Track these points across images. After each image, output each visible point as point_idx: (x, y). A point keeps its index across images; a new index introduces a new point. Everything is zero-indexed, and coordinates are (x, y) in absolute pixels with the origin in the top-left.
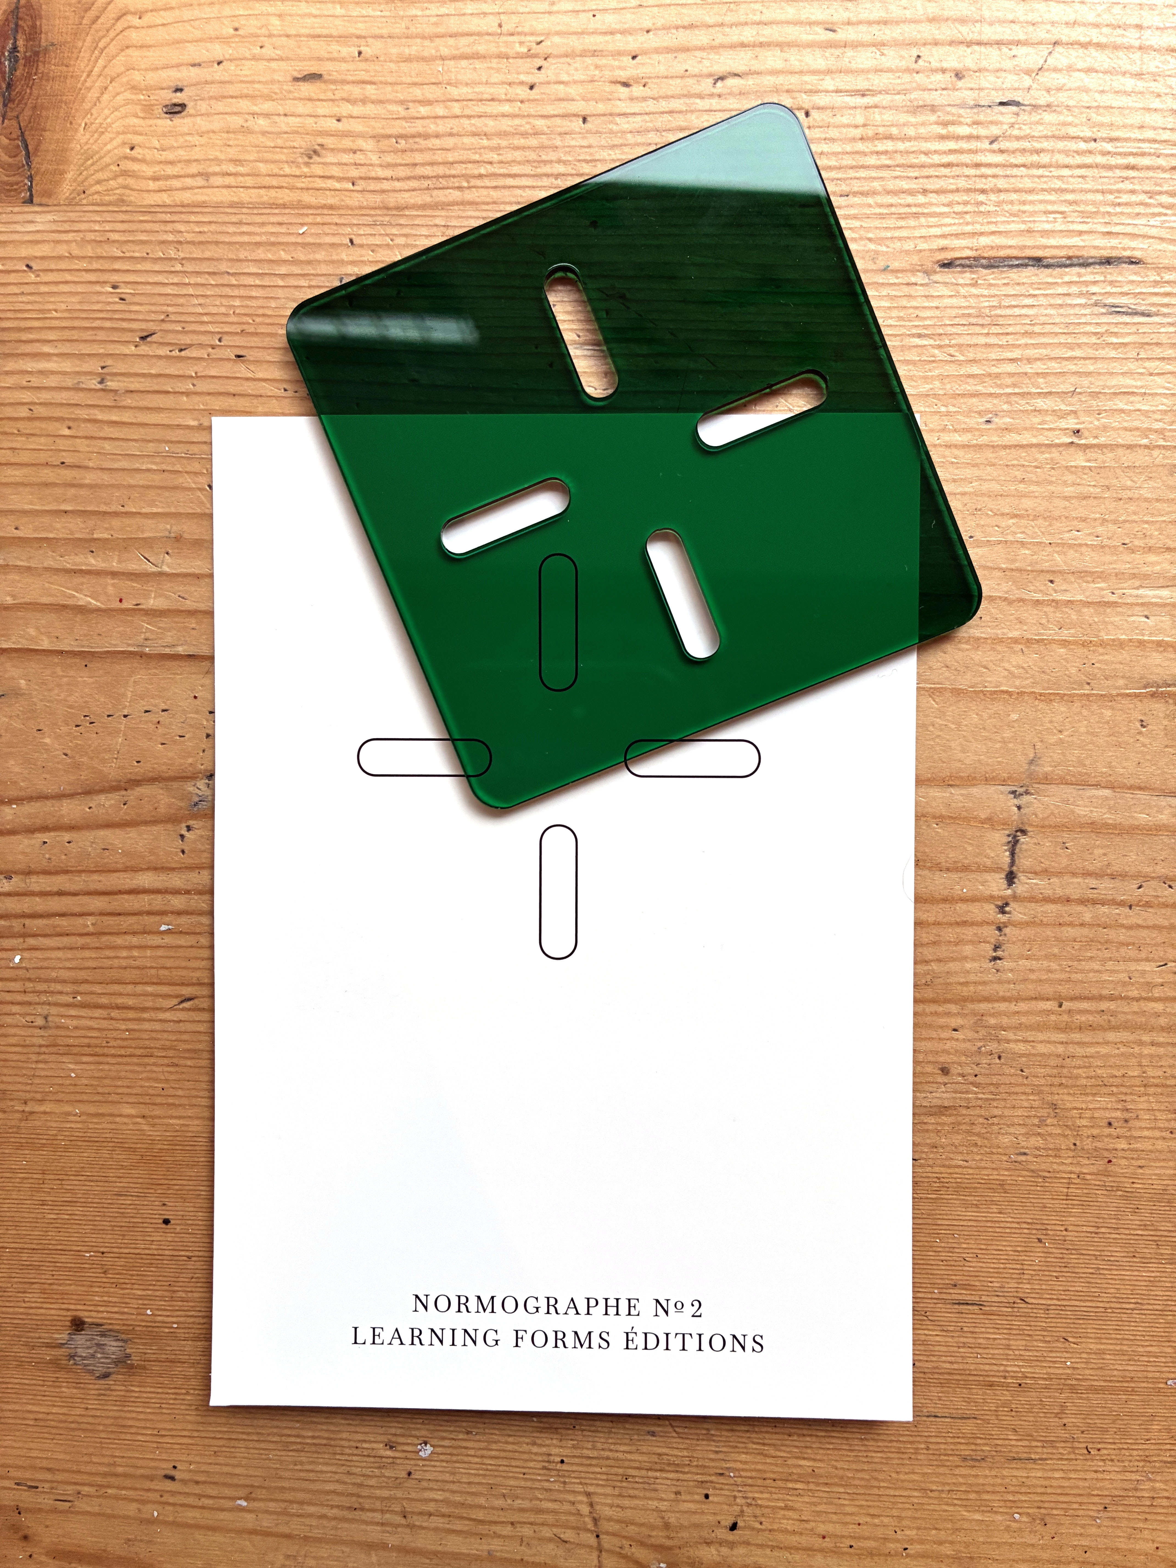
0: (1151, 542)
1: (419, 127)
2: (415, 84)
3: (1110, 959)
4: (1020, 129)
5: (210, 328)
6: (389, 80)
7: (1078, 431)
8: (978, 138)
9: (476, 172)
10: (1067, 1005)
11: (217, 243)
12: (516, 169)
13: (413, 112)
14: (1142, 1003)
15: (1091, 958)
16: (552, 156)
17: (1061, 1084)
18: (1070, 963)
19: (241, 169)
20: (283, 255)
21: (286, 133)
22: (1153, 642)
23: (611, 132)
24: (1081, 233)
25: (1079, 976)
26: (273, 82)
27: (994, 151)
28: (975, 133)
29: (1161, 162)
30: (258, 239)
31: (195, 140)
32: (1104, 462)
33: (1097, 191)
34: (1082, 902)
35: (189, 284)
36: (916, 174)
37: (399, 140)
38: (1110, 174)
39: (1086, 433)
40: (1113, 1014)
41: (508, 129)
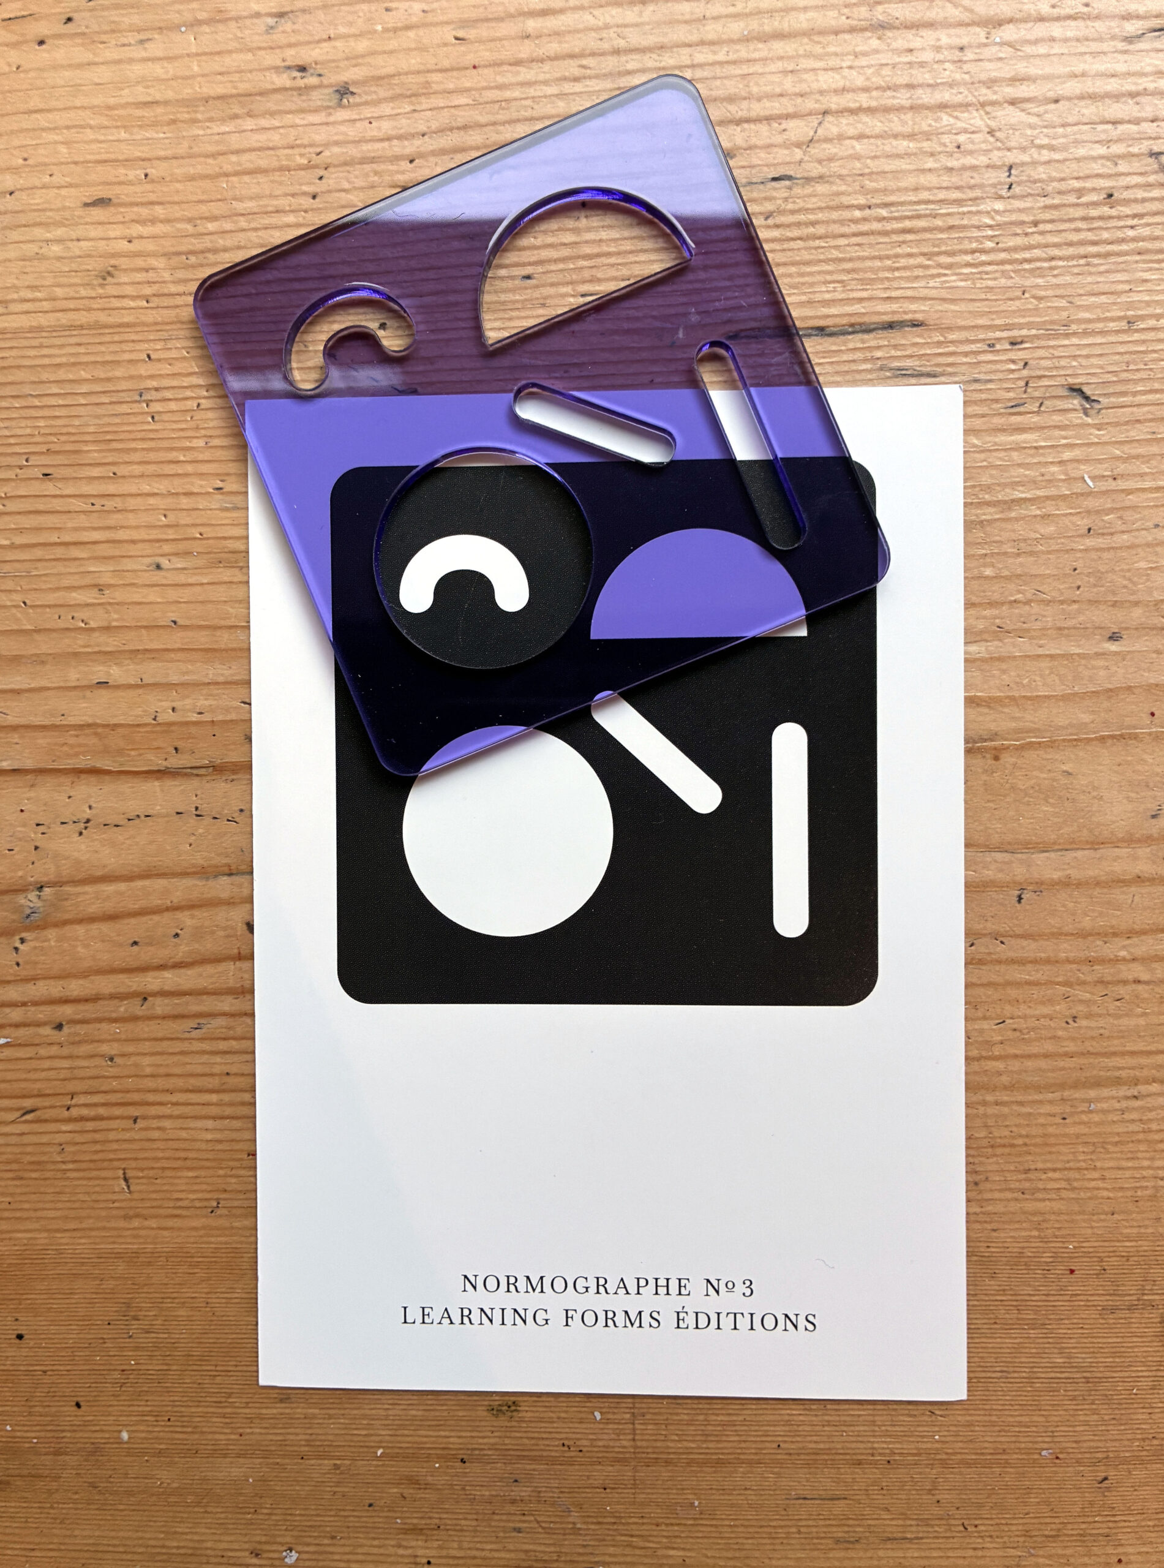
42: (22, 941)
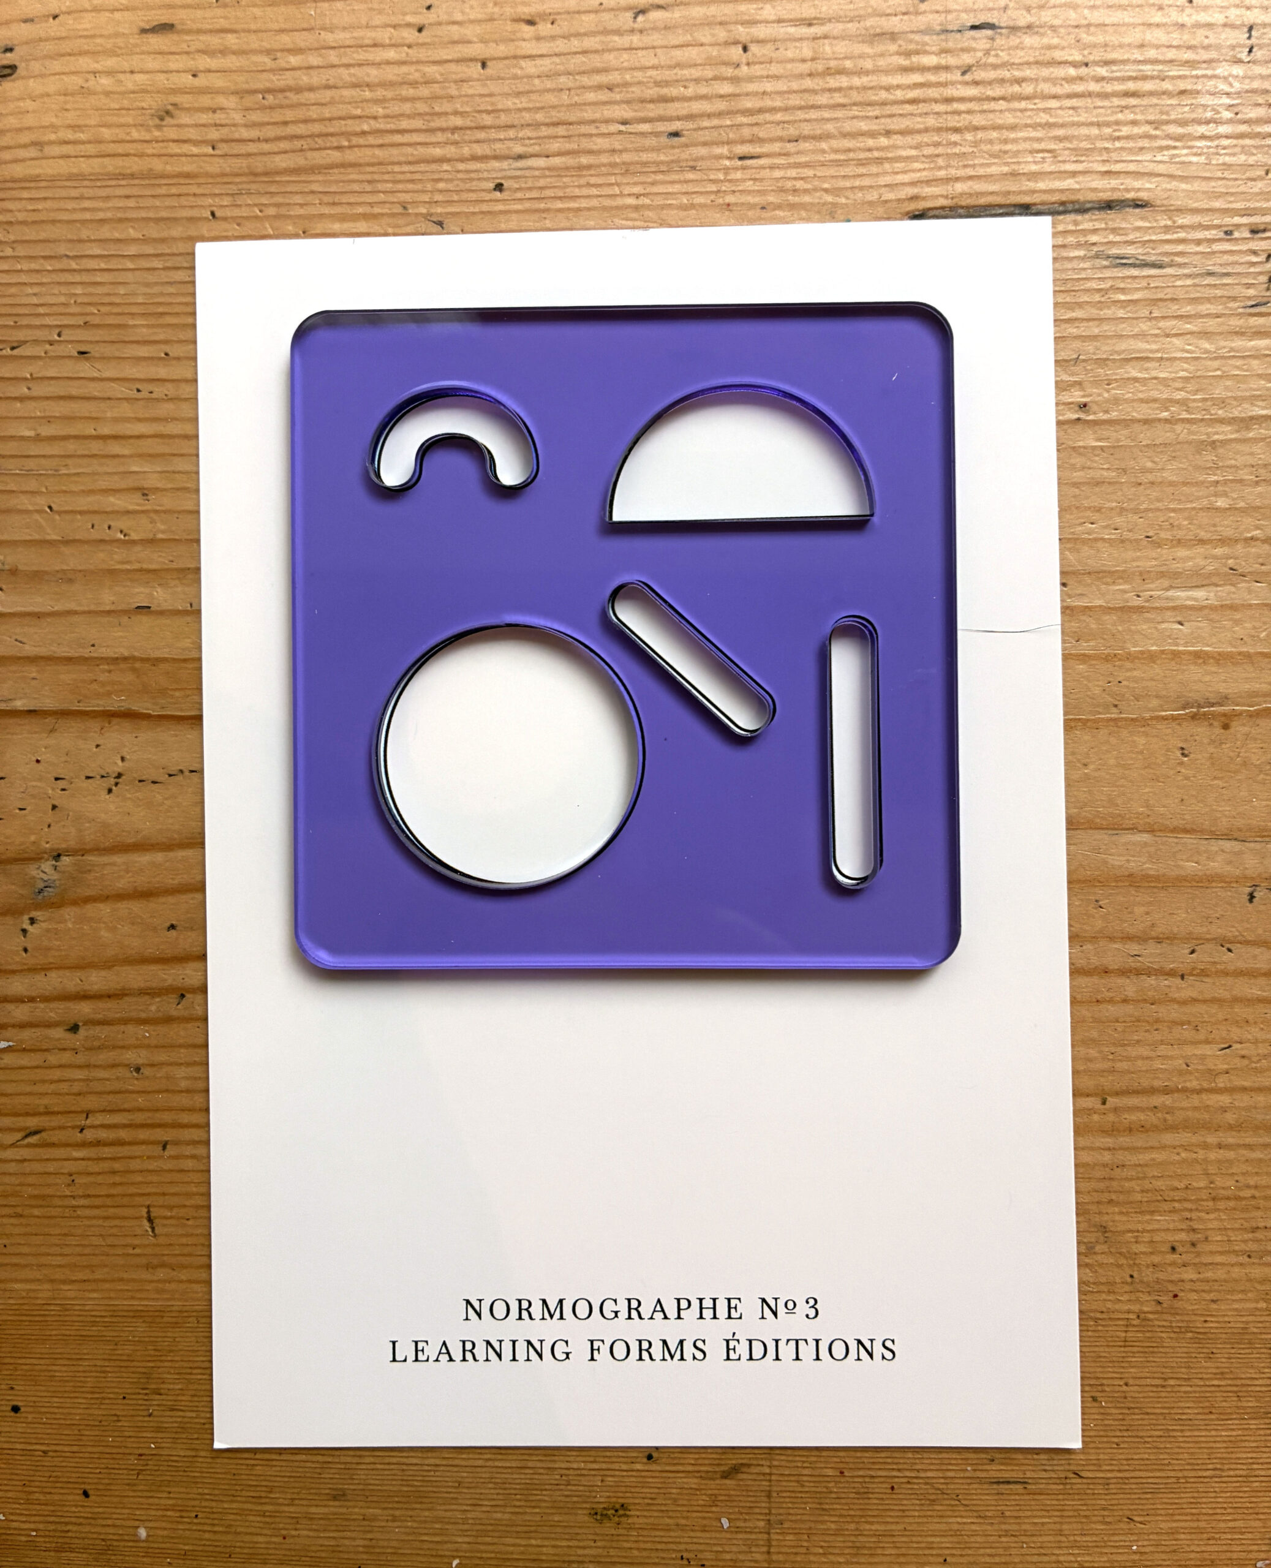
0: (1180, 534)
1: (288, 79)
2: (282, 31)
3: (1162, 1042)
4: (997, 56)
5: (48, 321)
6: (253, 27)
7: (1085, 406)
8: (947, 68)
9: (358, 129)
10: (1112, 1101)
11: (54, 222)
12: (404, 124)
13: (282, 63)
14: (1204, 1096)
15: (1138, 1041)
16: (447, 107)
17: (1110, 1201)
18: (1113, 1050)
19: (82, 136)
20: (132, 233)
21: (133, 92)
22: (1190, 653)
23: (515, 77)
24: (1074, 174)
25: (1124, 1065)
26: (117, 35)
27: (967, 83)
28: (943, 62)
29: (1167, 86)
30: (101, 215)
31: (28, 104)
32: (1118, 440)
33: (1092, 124)
34: (1124, 972)
35: (21, 271)
36: (877, 113)
37: (267, 96)
38: (1106, 103)
39: (1095, 408)
40: (1170, 1111)
41: (394, 78)
42: (32, 921)
